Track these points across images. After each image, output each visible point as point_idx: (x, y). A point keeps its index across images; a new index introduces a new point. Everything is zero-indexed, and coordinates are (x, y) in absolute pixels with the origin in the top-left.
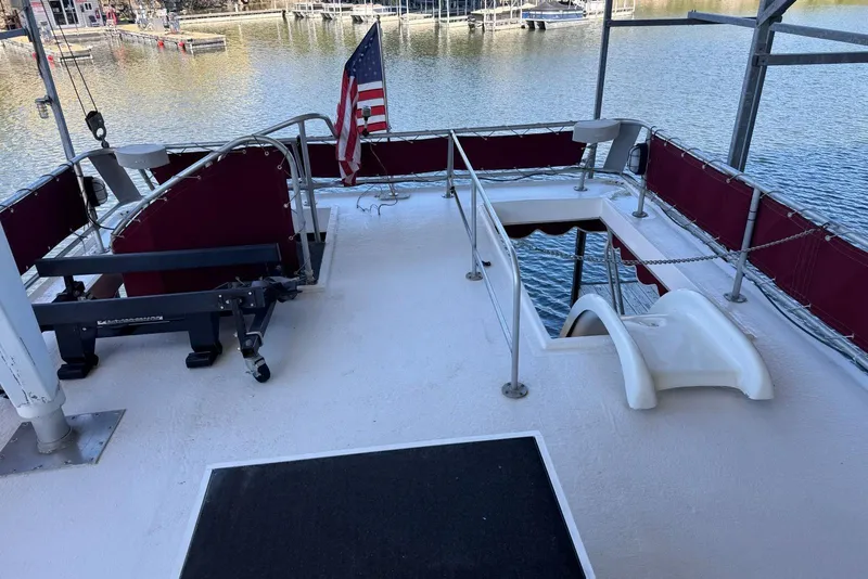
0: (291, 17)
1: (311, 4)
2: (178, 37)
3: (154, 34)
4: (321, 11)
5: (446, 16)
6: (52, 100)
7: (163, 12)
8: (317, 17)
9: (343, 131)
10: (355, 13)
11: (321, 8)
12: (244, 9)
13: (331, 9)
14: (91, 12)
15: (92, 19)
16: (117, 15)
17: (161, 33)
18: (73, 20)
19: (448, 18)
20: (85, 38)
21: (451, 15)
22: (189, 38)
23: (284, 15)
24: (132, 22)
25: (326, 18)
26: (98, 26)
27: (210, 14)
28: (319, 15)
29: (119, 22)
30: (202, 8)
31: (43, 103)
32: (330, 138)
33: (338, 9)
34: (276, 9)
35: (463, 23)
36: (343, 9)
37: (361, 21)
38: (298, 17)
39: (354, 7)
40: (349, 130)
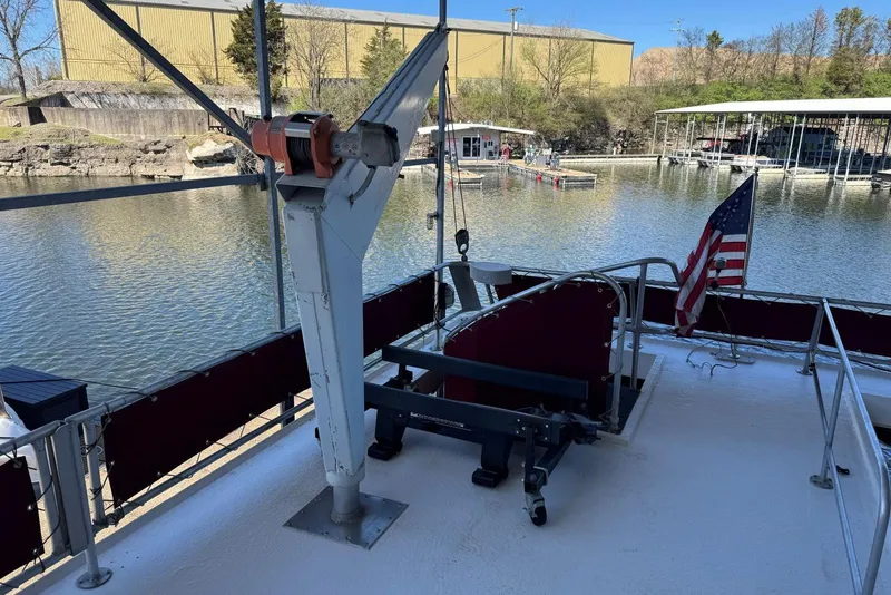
0: (665, 162)
1: (689, 152)
2: (556, 173)
3: (536, 169)
4: (699, 158)
5: (844, 173)
6: (439, 216)
7: (548, 152)
8: (693, 164)
9: (689, 280)
10: (735, 163)
11: (699, 155)
12: (621, 153)
13: (710, 158)
14: (491, 148)
15: (491, 153)
16: (511, 152)
17: (542, 169)
18: (476, 153)
19: (847, 176)
20: (482, 169)
21: (850, 173)
22: (564, 175)
23: (659, 161)
24: (521, 158)
25: (702, 166)
26: (493, 159)
27: (589, 155)
28: (696, 162)
29: (510, 158)
30: (583, 150)
31: (432, 217)
32: (673, 284)
33: (716, 158)
34: (652, 154)
35: (863, 182)
36: (722, 158)
37: (740, 171)
38: (673, 162)
39: (736, 157)
40: (696, 280)
